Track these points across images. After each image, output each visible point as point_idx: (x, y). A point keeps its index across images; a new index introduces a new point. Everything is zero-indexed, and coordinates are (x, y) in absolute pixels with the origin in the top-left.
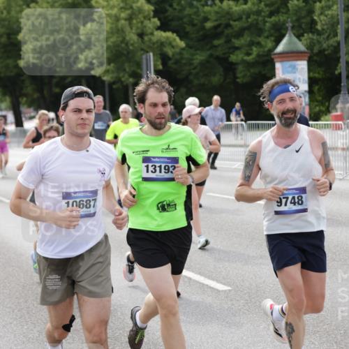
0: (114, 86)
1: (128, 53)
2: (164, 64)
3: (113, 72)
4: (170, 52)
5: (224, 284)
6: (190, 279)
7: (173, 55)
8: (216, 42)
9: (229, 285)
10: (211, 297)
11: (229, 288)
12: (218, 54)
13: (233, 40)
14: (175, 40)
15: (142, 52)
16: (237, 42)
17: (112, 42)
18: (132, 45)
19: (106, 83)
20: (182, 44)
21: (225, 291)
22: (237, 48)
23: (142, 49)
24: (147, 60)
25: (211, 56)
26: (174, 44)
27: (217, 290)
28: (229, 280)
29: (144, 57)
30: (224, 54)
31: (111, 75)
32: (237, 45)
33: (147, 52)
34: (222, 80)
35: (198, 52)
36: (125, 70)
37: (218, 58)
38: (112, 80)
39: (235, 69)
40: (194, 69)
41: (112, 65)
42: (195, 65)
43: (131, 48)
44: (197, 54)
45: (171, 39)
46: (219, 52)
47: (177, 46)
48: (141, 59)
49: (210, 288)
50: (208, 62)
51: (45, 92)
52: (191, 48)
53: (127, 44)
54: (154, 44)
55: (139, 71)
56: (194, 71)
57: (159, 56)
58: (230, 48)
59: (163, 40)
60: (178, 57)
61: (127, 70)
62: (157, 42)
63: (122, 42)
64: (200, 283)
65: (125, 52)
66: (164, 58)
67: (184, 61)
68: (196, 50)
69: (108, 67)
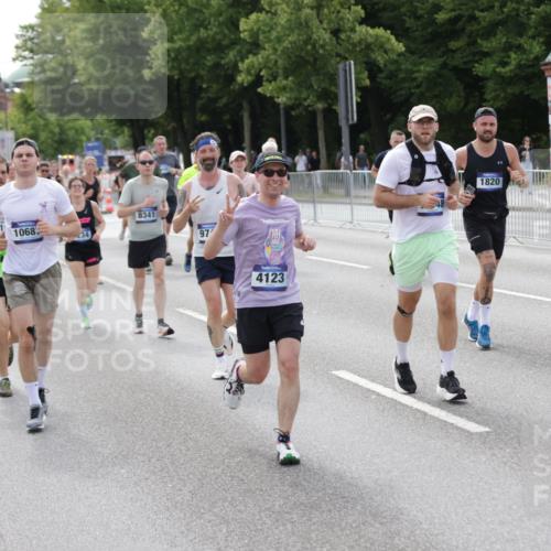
0: (293, 113)
1: (315, 60)
2: (372, 77)
3: (291, 89)
4: (380, 59)
5: (478, 423)
6: (425, 414)
7: (385, 65)
8: (453, 45)
9: (486, 425)
10: (458, 444)
11: (487, 429)
12: (455, 63)
13: (479, 41)
14: (389, 39)
15: (338, 59)
16: (486, 45)
17: (291, 43)
18: (322, 47)
19: (282, 106)
20: (400, 47)
21: (481, 434)
22: (486, 55)
23: (338, 55)
24: (345, 71)
25: (444, 65)
26: (388, 46)
27: (468, 432)
28: (485, 417)
29: (341, 66)
30: (465, 63)
31: (288, 95)
32: (486, 50)
33: (346, 59)
34: (462, 104)
35: (424, 59)
36: (311, 86)
37: (455, 69)
38: (289, 103)
39: (483, 87)
40: (418, 87)
41: (290, 79)
42: (420, 79)
43: (321, 51)
44: (422, 63)
45: (384, 40)
46: (457, 61)
47: (393, 50)
48: (337, 69)
49: (458, 428)
50: (439, 76)
51: (185, 121)
52: (412, 53)
53: (314, 47)
54: (354, 45)
55: (333, 89)
56: (417, 91)
57: (364, 65)
58: (474, 54)
59: (370, 40)
60: (392, 68)
61: (316, 87)
62: (360, 42)
63: (306, 42)
64: (442, 421)
65: (311, 59)
66: (372, 69)
67: (402, 75)
68: (421, 57)
69: (285, 82)
